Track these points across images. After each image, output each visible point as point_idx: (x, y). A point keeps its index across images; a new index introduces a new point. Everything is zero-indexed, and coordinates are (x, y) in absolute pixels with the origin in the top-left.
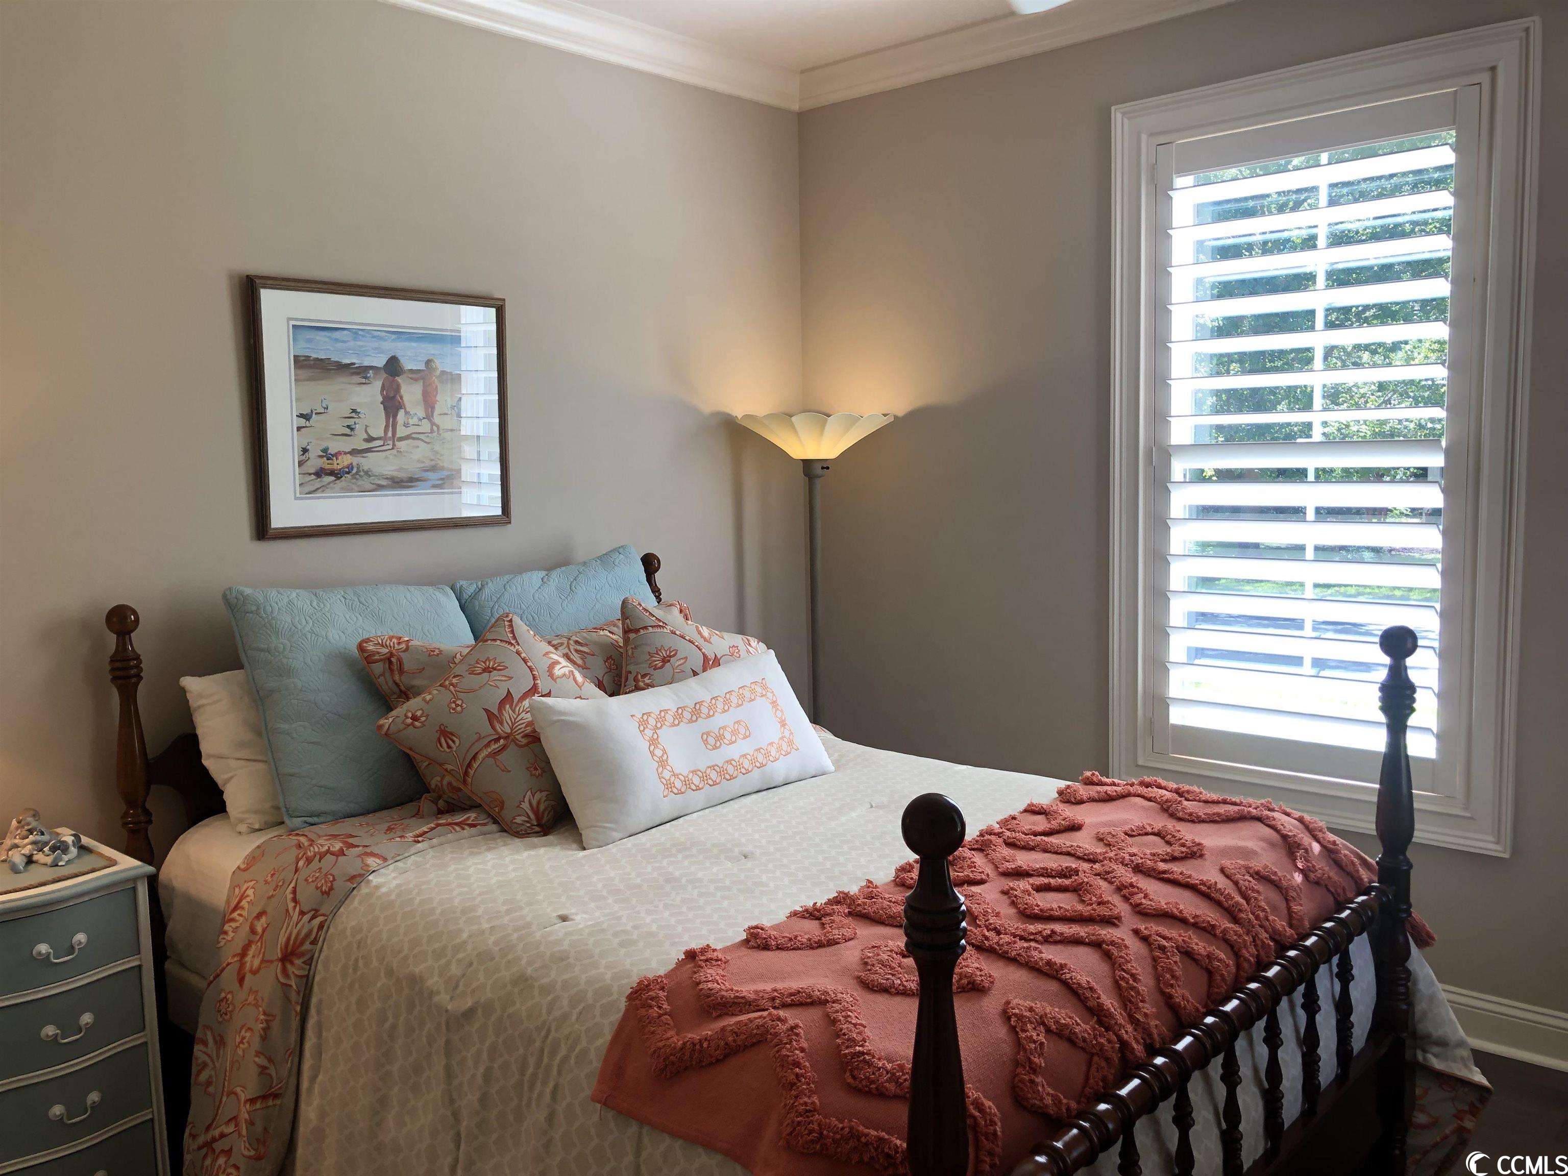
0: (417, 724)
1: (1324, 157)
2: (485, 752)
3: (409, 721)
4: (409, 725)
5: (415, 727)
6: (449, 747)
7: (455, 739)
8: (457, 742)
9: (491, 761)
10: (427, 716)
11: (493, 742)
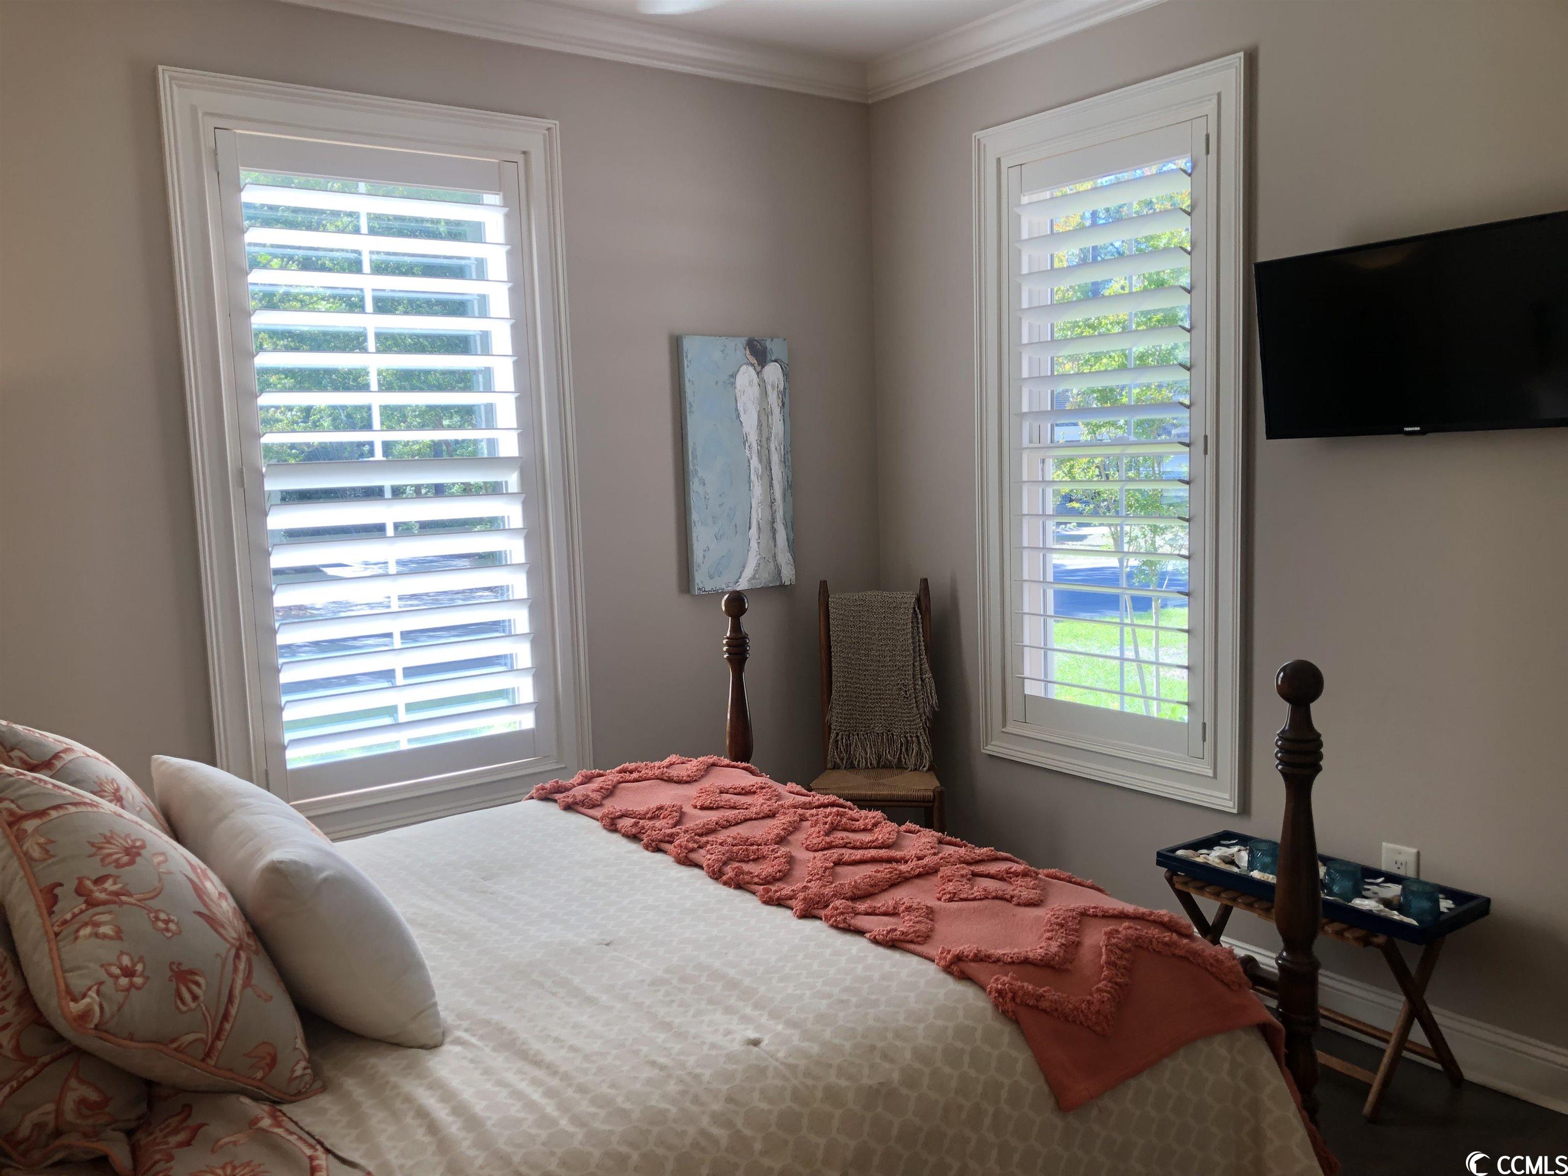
0: (138, 980)
1: (362, 186)
2: (239, 982)
3: (124, 981)
4: (128, 990)
5: (138, 988)
6: (195, 998)
7: (197, 978)
8: (201, 980)
9: (249, 991)
10: (141, 959)
11: (237, 961)
